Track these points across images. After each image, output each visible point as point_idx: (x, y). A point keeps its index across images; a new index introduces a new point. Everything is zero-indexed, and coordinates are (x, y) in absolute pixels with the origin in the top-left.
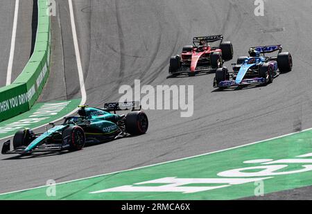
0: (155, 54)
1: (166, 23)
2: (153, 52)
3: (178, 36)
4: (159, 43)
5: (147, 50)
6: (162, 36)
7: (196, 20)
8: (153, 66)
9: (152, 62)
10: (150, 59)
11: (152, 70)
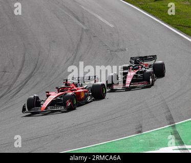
0: (21, 70)
1: (30, 44)
2: (19, 68)
3: (39, 55)
4: (24, 61)
5: (14, 66)
6: (26, 55)
7: (54, 42)
8: (19, 79)
9: (18, 76)
10: (16, 74)
11: (18, 83)
